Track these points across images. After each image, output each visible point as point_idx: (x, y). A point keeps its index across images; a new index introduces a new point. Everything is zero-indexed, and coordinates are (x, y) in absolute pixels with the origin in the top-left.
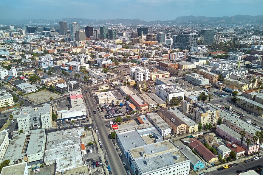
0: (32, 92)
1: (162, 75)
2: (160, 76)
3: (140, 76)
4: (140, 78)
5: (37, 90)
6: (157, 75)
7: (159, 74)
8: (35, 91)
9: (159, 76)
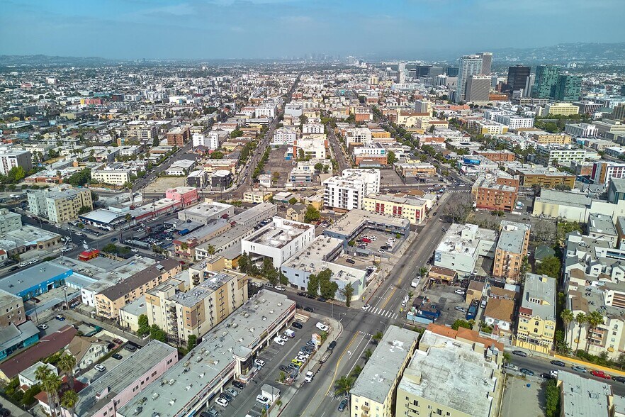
0: (175, 176)
1: (395, 207)
2: (389, 208)
3: (331, 193)
4: (331, 197)
5: (183, 174)
6: (378, 202)
7: (386, 203)
8: (179, 174)
9: (383, 205)
